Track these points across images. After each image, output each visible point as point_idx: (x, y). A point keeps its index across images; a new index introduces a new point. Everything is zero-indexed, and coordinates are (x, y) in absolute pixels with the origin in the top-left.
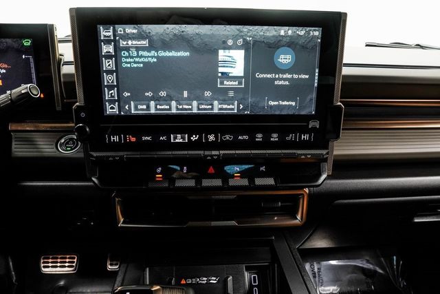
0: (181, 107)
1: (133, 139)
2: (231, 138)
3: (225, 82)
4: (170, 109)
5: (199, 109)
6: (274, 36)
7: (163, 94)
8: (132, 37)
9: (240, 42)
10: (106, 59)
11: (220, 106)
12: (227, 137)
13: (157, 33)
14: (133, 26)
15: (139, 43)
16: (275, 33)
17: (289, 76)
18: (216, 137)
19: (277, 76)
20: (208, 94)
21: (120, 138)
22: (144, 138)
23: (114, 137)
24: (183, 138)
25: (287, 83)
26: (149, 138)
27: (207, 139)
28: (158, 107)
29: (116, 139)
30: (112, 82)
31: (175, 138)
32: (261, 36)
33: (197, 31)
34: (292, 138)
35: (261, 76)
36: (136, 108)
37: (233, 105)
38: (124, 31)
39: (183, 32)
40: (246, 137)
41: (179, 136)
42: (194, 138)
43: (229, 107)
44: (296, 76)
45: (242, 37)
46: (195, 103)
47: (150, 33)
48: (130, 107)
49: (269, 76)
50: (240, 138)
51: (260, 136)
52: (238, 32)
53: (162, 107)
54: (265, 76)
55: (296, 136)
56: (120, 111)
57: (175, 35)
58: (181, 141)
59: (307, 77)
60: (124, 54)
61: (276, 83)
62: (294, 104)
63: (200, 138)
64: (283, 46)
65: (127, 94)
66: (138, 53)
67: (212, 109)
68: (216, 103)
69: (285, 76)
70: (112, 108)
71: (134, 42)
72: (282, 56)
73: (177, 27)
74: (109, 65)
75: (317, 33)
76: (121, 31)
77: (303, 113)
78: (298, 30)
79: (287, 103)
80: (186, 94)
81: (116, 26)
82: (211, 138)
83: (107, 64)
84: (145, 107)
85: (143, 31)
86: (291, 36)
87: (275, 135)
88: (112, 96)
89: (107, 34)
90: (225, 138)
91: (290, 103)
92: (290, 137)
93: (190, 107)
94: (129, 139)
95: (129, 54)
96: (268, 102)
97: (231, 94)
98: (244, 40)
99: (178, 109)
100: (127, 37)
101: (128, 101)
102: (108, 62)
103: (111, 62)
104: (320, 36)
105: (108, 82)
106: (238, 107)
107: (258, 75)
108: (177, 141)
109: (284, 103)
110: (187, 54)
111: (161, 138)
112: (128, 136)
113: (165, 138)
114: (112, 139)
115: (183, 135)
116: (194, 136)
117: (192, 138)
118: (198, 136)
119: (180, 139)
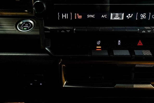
1: (80, 17)
18: (147, 16)
21: (69, 16)
22: (89, 16)
24: (120, 16)
26: (92, 16)
27: (139, 17)
29: (65, 16)
31: (114, 16)
41: (117, 14)
42: (129, 16)
58: (118, 19)
82: (143, 16)
108: (115, 19)
111: (103, 16)
112: (76, 14)
113: (106, 16)
114: (63, 16)
115: (120, 14)
116: (129, 15)
117: (127, 16)
118: (132, 15)
119: (117, 17)
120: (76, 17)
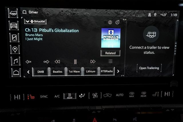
0: (71, 72)
1: (33, 97)
2: (110, 95)
3: (106, 53)
4: (63, 73)
5: (85, 73)
6: (143, 17)
7: (58, 62)
8: (34, 17)
9: (118, 22)
10: (12, 34)
11: (102, 71)
12: (108, 95)
13: (54, 15)
14: (34, 8)
15: (40, 22)
16: (144, 15)
17: (155, 48)
18: (99, 95)
19: (145, 48)
20: (93, 62)
21: (22, 97)
22: (42, 97)
23: (16, 96)
24: (73, 96)
25: (153, 53)
26: (45, 97)
27: (91, 96)
28: (54, 72)
29: (18, 97)
30: (17, 52)
31: (67, 96)
32: (133, 17)
33: (85, 14)
34: (157, 95)
35: (134, 48)
36: (36, 73)
37: (112, 70)
38: (28, 12)
39: (74, 14)
40: (122, 95)
41: (70, 94)
42: (81, 96)
43: (109, 72)
44: (159, 48)
45: (119, 18)
46: (83, 69)
47: (48, 14)
48: (31, 72)
49: (139, 48)
50: (117, 95)
51: (132, 93)
52: (116, 15)
53: (57, 72)
54: (136, 48)
55: (160, 94)
56: (22, 75)
57: (68, 16)
58: (71, 98)
59: (168, 48)
60: (27, 30)
61: (145, 53)
62: (158, 68)
63: (86, 96)
64: (150, 25)
65: (28, 62)
66: (38, 30)
67: (96, 73)
68: (99, 68)
69: (151, 48)
70: (16, 73)
71: (35, 21)
72: (150, 33)
73: (69, 10)
74: (15, 39)
75: (176, 15)
76: (24, 12)
77: (165, 75)
78: (161, 13)
79: (153, 68)
80: (75, 62)
81: (21, 8)
82: (95, 95)
83: (13, 38)
84: (43, 72)
85: (43, 13)
86: (156, 18)
87: (144, 93)
88: (16, 63)
89: (14, 14)
90: (105, 96)
91: (156, 68)
92: (155, 94)
93: (79, 72)
94: (30, 97)
95: (31, 30)
96: (138, 68)
97: (111, 61)
98: (121, 21)
99: (69, 73)
100: (30, 17)
101: (29, 67)
102: (14, 36)
103: (16, 37)
104: (178, 17)
105: (13, 52)
106: (116, 71)
107: (131, 47)
109: (150, 68)
110: (77, 31)
111: (55, 96)
112: (28, 95)
113: (59, 96)
114: (15, 97)
115: (73, 94)
116: (82, 94)
117: (80, 96)
118: (84, 94)
119: (70, 97)
120: (28, 98)
